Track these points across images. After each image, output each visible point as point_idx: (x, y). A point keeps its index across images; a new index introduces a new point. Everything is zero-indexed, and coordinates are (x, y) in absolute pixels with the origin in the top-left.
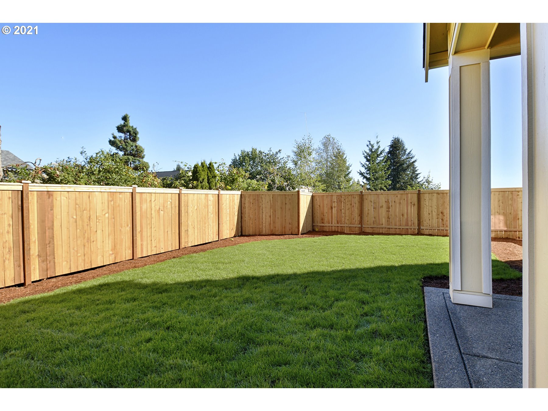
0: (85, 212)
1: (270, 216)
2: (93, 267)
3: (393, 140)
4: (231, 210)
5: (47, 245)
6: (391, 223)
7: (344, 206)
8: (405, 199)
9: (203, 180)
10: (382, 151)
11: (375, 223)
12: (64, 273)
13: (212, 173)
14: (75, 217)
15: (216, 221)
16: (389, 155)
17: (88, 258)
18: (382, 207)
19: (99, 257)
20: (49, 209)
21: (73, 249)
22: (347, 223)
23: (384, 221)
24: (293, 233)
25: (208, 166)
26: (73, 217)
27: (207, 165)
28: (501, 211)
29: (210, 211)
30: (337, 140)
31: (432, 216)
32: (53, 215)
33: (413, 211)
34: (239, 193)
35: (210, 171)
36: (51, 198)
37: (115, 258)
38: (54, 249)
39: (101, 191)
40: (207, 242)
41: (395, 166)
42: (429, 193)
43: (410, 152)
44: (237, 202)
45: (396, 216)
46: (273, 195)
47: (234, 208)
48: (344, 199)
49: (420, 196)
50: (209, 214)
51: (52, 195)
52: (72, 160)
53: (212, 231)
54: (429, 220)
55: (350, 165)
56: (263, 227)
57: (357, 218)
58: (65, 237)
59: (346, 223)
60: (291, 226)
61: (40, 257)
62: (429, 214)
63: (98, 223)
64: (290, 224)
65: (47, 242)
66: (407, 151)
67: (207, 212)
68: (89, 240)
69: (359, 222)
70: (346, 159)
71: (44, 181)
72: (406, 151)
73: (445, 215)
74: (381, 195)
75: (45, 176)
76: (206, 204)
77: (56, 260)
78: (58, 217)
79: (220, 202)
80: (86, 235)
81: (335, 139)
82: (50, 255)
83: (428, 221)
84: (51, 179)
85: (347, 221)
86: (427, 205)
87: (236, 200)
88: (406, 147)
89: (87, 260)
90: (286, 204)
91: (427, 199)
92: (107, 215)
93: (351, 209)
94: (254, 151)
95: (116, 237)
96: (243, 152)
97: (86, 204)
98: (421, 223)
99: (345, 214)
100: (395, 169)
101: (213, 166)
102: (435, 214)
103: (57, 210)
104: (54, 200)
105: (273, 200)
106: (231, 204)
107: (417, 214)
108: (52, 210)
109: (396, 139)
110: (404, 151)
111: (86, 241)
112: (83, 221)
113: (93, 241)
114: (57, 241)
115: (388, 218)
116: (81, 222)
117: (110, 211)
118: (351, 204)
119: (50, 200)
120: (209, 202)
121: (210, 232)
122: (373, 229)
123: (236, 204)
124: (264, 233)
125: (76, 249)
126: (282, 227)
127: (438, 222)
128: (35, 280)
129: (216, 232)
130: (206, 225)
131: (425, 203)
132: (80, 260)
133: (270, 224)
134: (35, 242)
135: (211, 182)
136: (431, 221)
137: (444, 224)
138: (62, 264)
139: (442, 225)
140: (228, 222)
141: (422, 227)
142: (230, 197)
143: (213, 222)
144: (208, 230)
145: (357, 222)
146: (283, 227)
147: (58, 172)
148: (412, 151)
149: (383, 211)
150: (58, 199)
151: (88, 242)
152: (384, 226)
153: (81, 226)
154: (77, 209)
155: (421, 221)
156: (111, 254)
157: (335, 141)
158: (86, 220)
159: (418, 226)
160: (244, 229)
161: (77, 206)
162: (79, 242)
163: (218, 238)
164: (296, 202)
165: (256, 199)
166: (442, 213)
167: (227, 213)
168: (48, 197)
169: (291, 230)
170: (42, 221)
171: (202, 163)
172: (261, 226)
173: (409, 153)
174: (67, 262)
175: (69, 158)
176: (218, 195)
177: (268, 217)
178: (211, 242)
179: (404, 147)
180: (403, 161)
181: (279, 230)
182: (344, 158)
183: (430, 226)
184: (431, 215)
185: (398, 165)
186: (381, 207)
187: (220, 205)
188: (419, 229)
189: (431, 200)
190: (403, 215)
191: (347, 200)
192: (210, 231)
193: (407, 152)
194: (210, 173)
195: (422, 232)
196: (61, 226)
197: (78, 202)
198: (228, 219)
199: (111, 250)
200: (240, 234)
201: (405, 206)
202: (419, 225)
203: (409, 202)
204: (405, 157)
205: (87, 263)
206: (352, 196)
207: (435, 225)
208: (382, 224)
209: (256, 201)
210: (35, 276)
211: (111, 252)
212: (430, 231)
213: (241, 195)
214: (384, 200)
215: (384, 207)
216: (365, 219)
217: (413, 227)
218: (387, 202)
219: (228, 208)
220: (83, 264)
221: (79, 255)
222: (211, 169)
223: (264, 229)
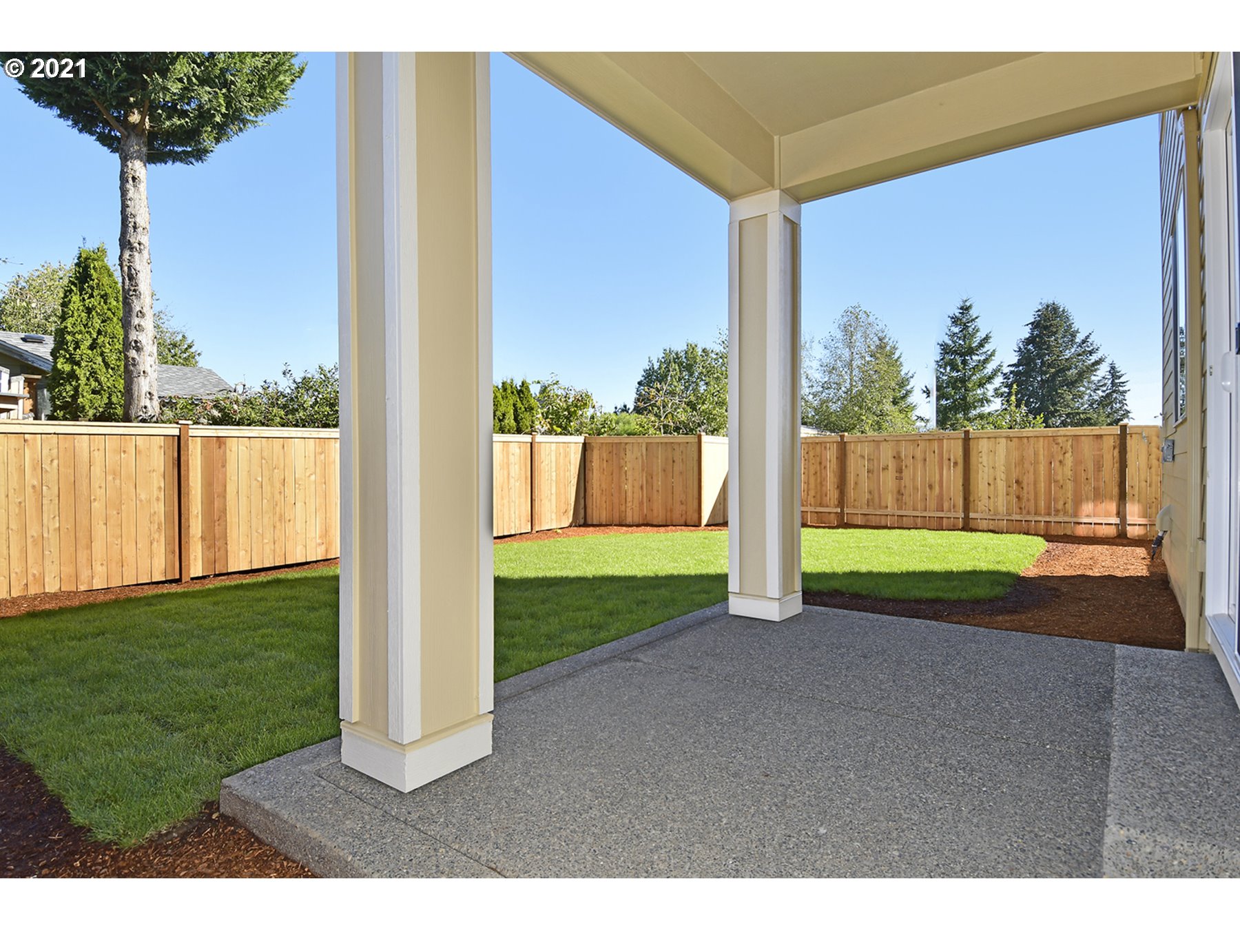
0: (276, 471)
1: (642, 487)
2: (288, 562)
3: (1039, 311)
4: (562, 474)
5: (215, 522)
6: (906, 504)
7: (806, 466)
8: (936, 452)
9: (504, 415)
10: (985, 339)
11: (871, 504)
12: (241, 569)
13: (525, 402)
14: (260, 479)
15: (526, 494)
16: (1030, 347)
17: (281, 548)
18: (886, 468)
19: (300, 548)
20: (220, 465)
21: (257, 532)
22: (812, 503)
23: (890, 500)
24: (689, 522)
25: (519, 388)
26: (256, 480)
27: (518, 386)
28: (1154, 477)
29: (512, 474)
30: (875, 317)
31: (996, 489)
32: (225, 474)
33: (953, 478)
34: (580, 439)
35: (520, 398)
36: (223, 447)
37: (327, 551)
38: (226, 529)
39: (304, 436)
40: (506, 534)
41: (1045, 373)
42: (989, 438)
43: (1087, 337)
44: (576, 458)
45: (915, 488)
46: (647, 443)
47: (569, 470)
48: (806, 451)
49: (969, 445)
50: (512, 481)
51: (225, 444)
52: (271, 385)
53: (517, 513)
54: (989, 497)
55: (910, 375)
56: (628, 510)
57: (832, 494)
58: (243, 511)
59: (810, 505)
60: (683, 507)
61: (205, 540)
62: (989, 484)
63: (297, 491)
64: (682, 504)
65: (216, 518)
66: (1078, 335)
67: (506, 476)
68: (281, 518)
69: (836, 503)
70: (901, 360)
71: (215, 422)
72: (1075, 336)
73: (1025, 488)
74: (885, 443)
75: (216, 413)
76: (505, 461)
77: (229, 547)
78: (232, 478)
79: (536, 457)
80: (278, 509)
81: (871, 315)
82: (219, 539)
83: (985, 501)
84: (226, 419)
85: (812, 500)
86: (985, 464)
87: (572, 455)
88: (1075, 327)
89: (278, 550)
90: (674, 461)
91: (985, 450)
92: (313, 477)
93: (821, 473)
94: (692, 348)
95: (328, 515)
96: (667, 353)
97: (278, 458)
98: (971, 505)
99: (808, 484)
100: (1047, 381)
101: (527, 388)
102: (1001, 486)
103: (231, 467)
104: (228, 451)
105: (647, 455)
106: (562, 461)
107: (961, 484)
108: (224, 466)
109: (1048, 306)
110: (1071, 335)
111: (277, 519)
112: (272, 486)
113: (289, 521)
114: (231, 518)
115: (900, 493)
116: (269, 488)
117: (318, 470)
118: (820, 463)
119: (222, 451)
120: (511, 457)
121: (513, 515)
122: (868, 517)
123: (572, 462)
124: (629, 520)
125: (260, 531)
126: (666, 509)
127: (1008, 503)
128: (196, 576)
129: (527, 516)
130: (505, 501)
131: (980, 460)
132: (268, 549)
133: (641, 503)
134: (197, 517)
135: (522, 419)
136: (992, 500)
137: (1023, 507)
138: (239, 554)
139: (1019, 510)
140: (554, 497)
141: (972, 515)
142: (557, 448)
143: (520, 497)
144: (509, 510)
145: (832, 503)
146: (669, 509)
147: (235, 407)
148: (1091, 336)
149: (888, 480)
150: (234, 449)
151: (280, 520)
152: (889, 511)
153: (269, 494)
154: (264, 466)
155: (972, 499)
156: (319, 545)
157: (871, 319)
158: (278, 485)
159: (964, 512)
160: (589, 511)
161: (263, 461)
162: (266, 520)
163: (532, 529)
164: (696, 458)
165: (614, 452)
166: (1017, 482)
167: (551, 480)
168: (217, 447)
169: (684, 517)
170: (208, 484)
171: (503, 383)
172: (624, 507)
173: (1084, 342)
174: (246, 551)
175: (265, 382)
176: (531, 443)
177: (637, 489)
178: (515, 535)
179: (1070, 326)
180: (1067, 359)
181: (659, 514)
182: (896, 358)
183: (992, 513)
184: (992, 486)
185: (1053, 370)
186: (883, 469)
187: (536, 464)
188: (966, 518)
189: (993, 453)
190: (931, 487)
191: (811, 454)
192: (512, 512)
193: (1079, 338)
194: (521, 401)
195: (972, 524)
196: (238, 492)
197: (265, 454)
198: (554, 491)
199: (320, 537)
200: (582, 522)
201: (937, 467)
202: (966, 509)
203: (945, 456)
204: (1073, 350)
205: (279, 556)
206: (823, 445)
207: (1002, 509)
208: (887, 507)
209: (614, 456)
210: (196, 569)
211: (319, 541)
212: (991, 522)
213: (585, 445)
214: (890, 454)
215: (890, 468)
216: (851, 494)
217: (952, 515)
218: (897, 457)
219: (554, 469)
220: (271, 557)
221: (266, 541)
222: (523, 393)
223: (629, 514)
